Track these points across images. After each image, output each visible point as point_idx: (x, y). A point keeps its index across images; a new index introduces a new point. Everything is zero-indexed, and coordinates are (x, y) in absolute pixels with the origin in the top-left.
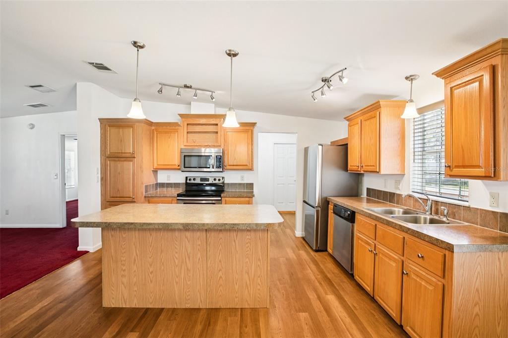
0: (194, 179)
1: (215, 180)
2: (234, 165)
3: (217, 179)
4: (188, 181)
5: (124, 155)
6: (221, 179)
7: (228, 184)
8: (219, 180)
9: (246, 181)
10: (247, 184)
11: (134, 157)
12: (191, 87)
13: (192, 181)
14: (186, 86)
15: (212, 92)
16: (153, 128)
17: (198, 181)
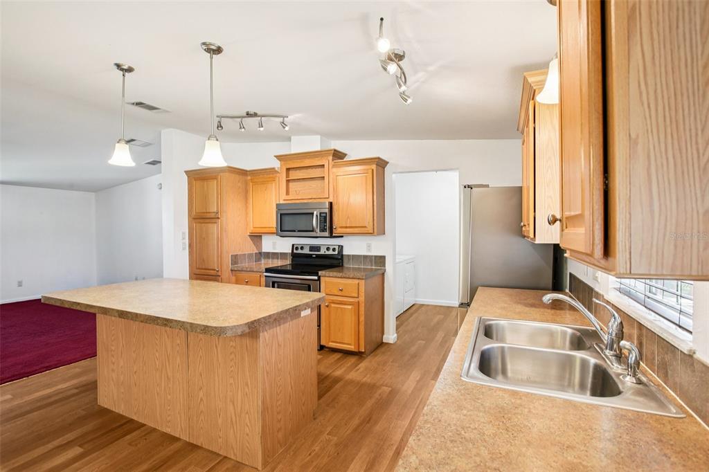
0: (302, 248)
1: (328, 249)
2: (346, 227)
3: (331, 248)
4: (295, 251)
5: (208, 215)
6: (337, 248)
7: (348, 256)
8: (334, 250)
9: (375, 252)
10: (376, 257)
11: (218, 218)
12: (255, 115)
13: (300, 251)
14: (249, 115)
15: (284, 117)
16: (249, 178)
17: (306, 251)
